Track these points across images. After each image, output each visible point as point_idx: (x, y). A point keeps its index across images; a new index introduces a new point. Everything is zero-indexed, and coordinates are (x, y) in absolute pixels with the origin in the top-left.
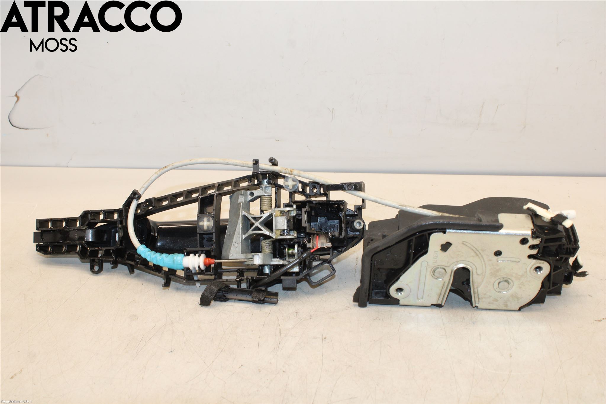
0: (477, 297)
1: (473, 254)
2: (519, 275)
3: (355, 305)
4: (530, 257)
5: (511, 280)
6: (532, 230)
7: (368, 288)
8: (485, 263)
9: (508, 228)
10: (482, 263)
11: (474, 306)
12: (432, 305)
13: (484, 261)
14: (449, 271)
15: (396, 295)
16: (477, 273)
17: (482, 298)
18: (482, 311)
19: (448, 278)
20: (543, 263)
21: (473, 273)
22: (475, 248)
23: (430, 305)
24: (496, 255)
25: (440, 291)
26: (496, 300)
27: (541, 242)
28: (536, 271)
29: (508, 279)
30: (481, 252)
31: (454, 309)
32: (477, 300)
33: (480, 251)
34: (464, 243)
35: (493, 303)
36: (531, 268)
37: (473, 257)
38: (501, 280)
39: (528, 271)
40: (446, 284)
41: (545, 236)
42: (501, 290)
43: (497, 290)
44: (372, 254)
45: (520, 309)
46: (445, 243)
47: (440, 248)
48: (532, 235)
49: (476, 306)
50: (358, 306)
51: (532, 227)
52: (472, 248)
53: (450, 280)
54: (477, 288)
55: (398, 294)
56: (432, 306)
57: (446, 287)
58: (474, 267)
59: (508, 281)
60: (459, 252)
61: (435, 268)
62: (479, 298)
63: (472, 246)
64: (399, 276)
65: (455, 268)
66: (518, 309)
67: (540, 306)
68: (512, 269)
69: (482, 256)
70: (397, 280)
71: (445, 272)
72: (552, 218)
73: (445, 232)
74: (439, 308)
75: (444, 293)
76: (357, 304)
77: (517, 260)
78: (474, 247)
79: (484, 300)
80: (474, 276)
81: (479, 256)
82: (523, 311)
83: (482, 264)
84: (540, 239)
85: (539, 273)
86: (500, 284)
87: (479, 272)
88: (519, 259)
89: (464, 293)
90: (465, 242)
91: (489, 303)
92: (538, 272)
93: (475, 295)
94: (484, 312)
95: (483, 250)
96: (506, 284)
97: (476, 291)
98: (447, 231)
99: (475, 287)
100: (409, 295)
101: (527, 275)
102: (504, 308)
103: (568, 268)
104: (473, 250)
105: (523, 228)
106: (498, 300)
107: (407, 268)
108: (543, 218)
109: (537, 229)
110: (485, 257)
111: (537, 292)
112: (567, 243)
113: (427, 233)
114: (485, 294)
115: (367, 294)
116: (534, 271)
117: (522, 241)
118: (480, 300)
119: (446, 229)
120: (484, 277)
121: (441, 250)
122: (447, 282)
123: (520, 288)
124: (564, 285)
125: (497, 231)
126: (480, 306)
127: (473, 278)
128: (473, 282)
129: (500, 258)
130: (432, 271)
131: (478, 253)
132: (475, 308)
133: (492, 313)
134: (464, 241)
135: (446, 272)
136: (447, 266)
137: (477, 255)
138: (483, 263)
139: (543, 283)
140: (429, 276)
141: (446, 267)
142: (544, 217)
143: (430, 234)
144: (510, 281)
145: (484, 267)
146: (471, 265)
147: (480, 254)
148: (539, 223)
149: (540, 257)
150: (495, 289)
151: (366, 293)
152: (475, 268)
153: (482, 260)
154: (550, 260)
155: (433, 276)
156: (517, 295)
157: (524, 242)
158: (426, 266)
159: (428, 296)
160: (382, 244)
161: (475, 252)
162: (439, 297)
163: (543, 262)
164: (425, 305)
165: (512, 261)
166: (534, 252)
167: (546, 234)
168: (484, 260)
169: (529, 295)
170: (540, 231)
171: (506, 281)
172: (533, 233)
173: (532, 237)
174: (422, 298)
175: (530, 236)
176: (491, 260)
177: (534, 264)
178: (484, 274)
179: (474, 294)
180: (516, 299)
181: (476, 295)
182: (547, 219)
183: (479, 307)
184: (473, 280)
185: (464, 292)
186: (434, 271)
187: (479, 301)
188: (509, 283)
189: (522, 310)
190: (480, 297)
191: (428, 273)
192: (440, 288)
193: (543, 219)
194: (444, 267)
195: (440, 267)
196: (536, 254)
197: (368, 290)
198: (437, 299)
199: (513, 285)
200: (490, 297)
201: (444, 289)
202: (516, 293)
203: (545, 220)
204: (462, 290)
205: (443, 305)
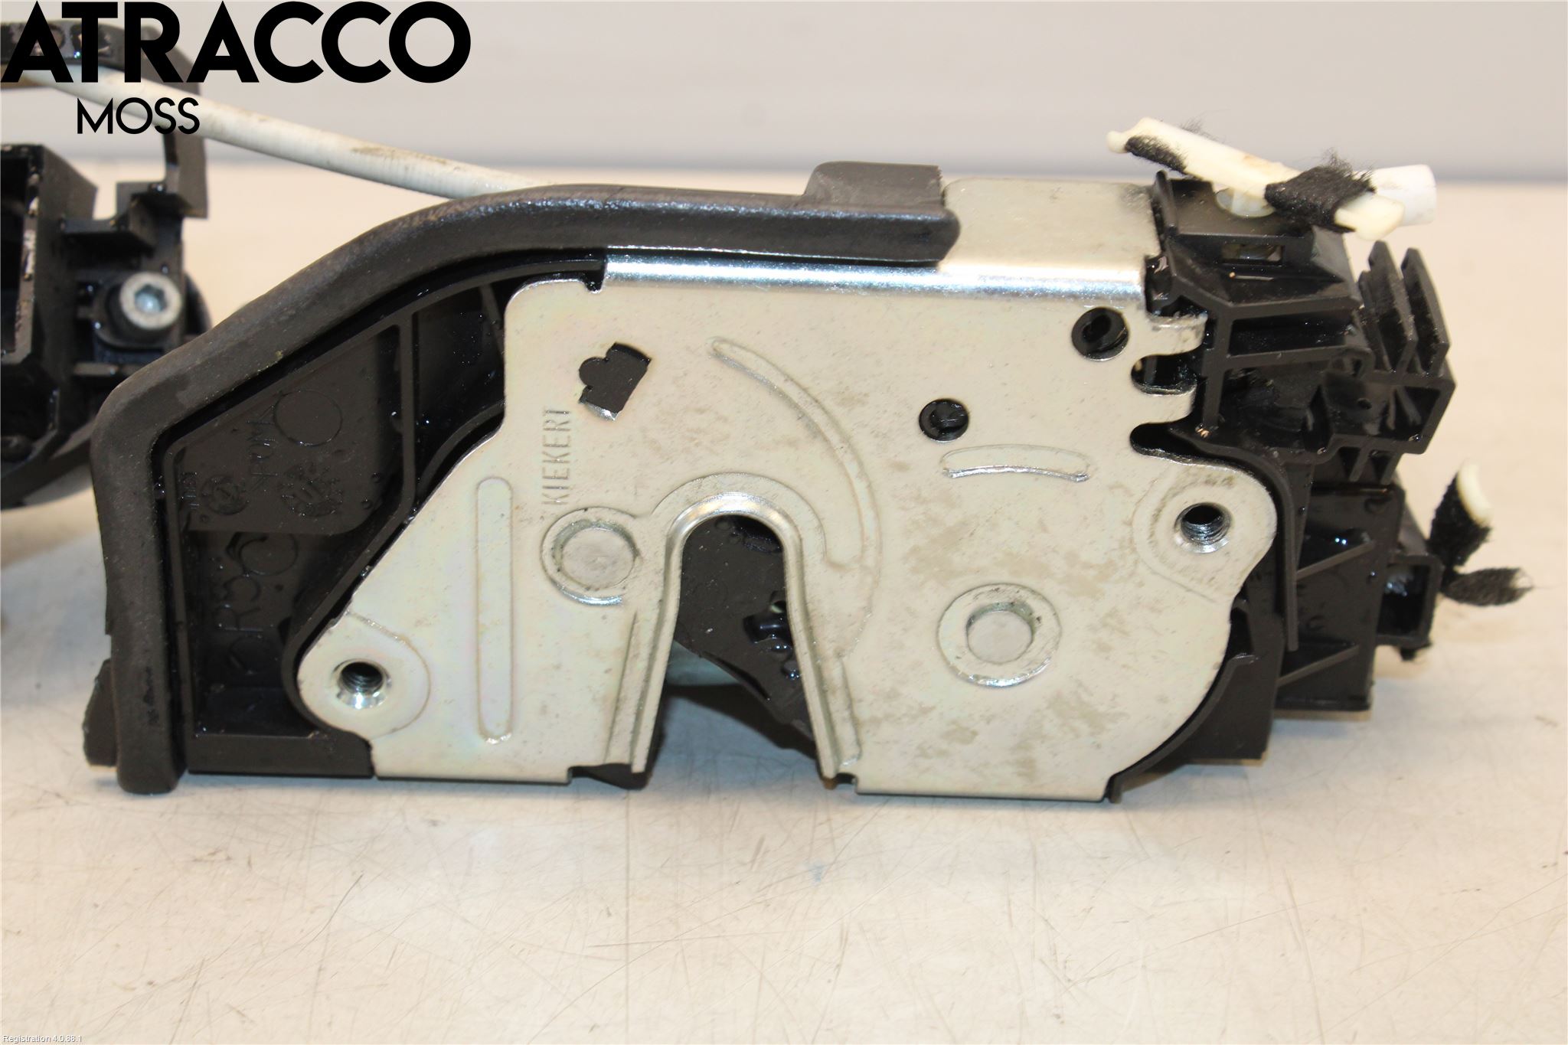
0: (846, 714)
1: (787, 425)
2: (1088, 566)
3: (102, 784)
4: (1147, 438)
5: (1045, 599)
6: (1150, 263)
7: (157, 662)
8: (869, 486)
9: (994, 250)
10: (851, 483)
11: (829, 772)
12: (577, 772)
13: (863, 473)
14: (652, 545)
15: (339, 705)
16: (825, 553)
17: (876, 722)
18: (885, 803)
19: (657, 595)
20: (1229, 482)
21: (806, 553)
22: (798, 385)
23: (560, 773)
24: (933, 430)
25: (612, 681)
26: (962, 733)
27: (1207, 341)
28: (1190, 535)
29: (1023, 593)
30: (838, 412)
31: (713, 797)
32: (845, 732)
33: (829, 404)
34: (725, 348)
35: (943, 753)
36: (1156, 517)
37: (792, 443)
38: (985, 600)
39: (1141, 537)
40: (645, 634)
41: (1230, 304)
42: (987, 669)
43: (962, 667)
44: (151, 434)
45: (1115, 789)
46: (602, 354)
47: (580, 387)
48: (1147, 293)
49: (845, 779)
50: (119, 789)
51: (1154, 251)
52: (779, 382)
53: (662, 602)
54: (839, 655)
55: (351, 702)
56: (577, 781)
57: (644, 652)
58: (804, 517)
59: (1024, 605)
60: (701, 411)
61: (563, 523)
62: (856, 723)
63: (777, 368)
64: (346, 581)
65: (686, 520)
66: (1099, 789)
67: (1245, 777)
68: (1043, 527)
69: (846, 439)
70: (338, 609)
71: (628, 554)
72: (1272, 194)
73: (594, 279)
74: (623, 793)
75: (637, 696)
76: (110, 773)
77: (1072, 465)
78: (789, 379)
79: (887, 731)
80: (809, 578)
81: (826, 440)
82: (1134, 807)
83: (854, 495)
84: (1202, 319)
85: (1208, 549)
86: (978, 625)
87: (844, 547)
88: (1080, 455)
89: (765, 695)
90: (733, 344)
91: (923, 752)
92: (1200, 544)
93: (831, 698)
94: (896, 815)
95: (849, 400)
96: (1015, 625)
97: (833, 672)
98: (613, 267)
99: (827, 648)
100: (424, 706)
101: (1136, 562)
102: (1017, 787)
103: (1400, 546)
104: (782, 396)
105: (1097, 251)
106: (975, 733)
107: (387, 529)
108: (1221, 202)
109: (1179, 262)
110: (865, 443)
111: (1206, 675)
112: (1373, 358)
113: (484, 282)
114: (892, 695)
115: (161, 705)
116: (1179, 538)
117: (1086, 330)
118: (864, 737)
119: (602, 254)
120: (876, 582)
121: (586, 398)
122: (650, 616)
123: (1103, 648)
124: (1385, 656)
125: (928, 263)
126: (868, 775)
127: (808, 589)
128: (807, 615)
129: (958, 451)
130: (548, 544)
131: (818, 417)
132: (845, 790)
133: (947, 817)
134: (724, 341)
135: (636, 553)
136: (634, 511)
137: (816, 432)
138: (860, 486)
139: (1237, 617)
140: (535, 586)
141: (633, 516)
142: (1228, 193)
143: (504, 292)
144: (1038, 608)
145: (868, 514)
146: (788, 501)
147: (835, 423)
148: (1193, 224)
149: (1210, 439)
150: (953, 661)
151: (148, 698)
152: (816, 523)
153: (852, 469)
154: (1272, 460)
155: (558, 577)
156: (1085, 697)
157: (1105, 340)
158: (507, 513)
159: (544, 710)
160: (198, 362)
161: (802, 415)
162: (614, 722)
163: (1225, 471)
164: (528, 774)
165: (1039, 473)
166: (1173, 406)
167: (1238, 293)
168: (861, 464)
169: (1163, 700)
170: (1198, 270)
171: (1013, 607)
172: (1152, 280)
173: (1150, 307)
174: (510, 729)
175: (1135, 296)
176: (902, 467)
177: (1175, 491)
178: (870, 562)
179: (823, 693)
180: (1084, 727)
181: (837, 704)
182: (1248, 198)
183: (866, 782)
184: (810, 607)
185: (764, 685)
186: (560, 545)
187: (859, 743)
188: (1032, 622)
189: (1126, 795)
190: (864, 712)
191: (529, 561)
192: (615, 662)
193: (1222, 205)
194: (622, 520)
195: (591, 516)
196: (1189, 423)
197: (159, 681)
198: (604, 735)
199: (1060, 634)
200: (925, 711)
201: (641, 665)
202: (1080, 684)
203: (1237, 207)
204: (754, 674)
205: (639, 766)
